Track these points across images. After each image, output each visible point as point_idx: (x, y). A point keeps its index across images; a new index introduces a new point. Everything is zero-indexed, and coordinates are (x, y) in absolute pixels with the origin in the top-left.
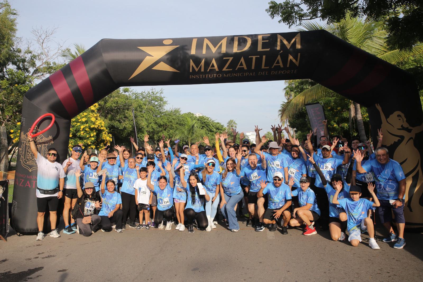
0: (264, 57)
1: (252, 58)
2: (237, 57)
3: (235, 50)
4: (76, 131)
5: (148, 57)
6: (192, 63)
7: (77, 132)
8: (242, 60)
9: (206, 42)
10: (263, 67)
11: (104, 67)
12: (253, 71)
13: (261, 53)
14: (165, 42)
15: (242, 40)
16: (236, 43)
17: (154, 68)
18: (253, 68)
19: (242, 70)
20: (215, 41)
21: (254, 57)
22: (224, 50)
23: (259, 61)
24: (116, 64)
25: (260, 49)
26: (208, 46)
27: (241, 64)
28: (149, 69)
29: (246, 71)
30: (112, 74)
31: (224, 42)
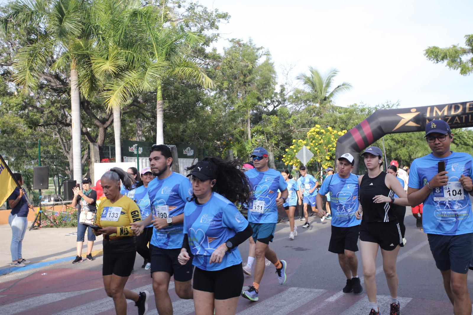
0: (470, 116)
1: (463, 117)
2: (454, 117)
3: (453, 113)
4: (332, 154)
5: (403, 120)
6: (427, 121)
7: (333, 156)
8: (457, 118)
9: (435, 109)
10: (470, 121)
11: (379, 125)
12: (464, 123)
13: (468, 114)
14: (412, 110)
15: (456, 107)
16: (453, 110)
17: (407, 125)
18: (464, 121)
19: (457, 123)
20: (441, 107)
21: (464, 116)
22: (446, 114)
23: (467, 118)
24: (386, 124)
25: (467, 111)
26: (436, 112)
27: (457, 120)
28: (404, 126)
29: (460, 124)
30: (383, 128)
31: (446, 108)
